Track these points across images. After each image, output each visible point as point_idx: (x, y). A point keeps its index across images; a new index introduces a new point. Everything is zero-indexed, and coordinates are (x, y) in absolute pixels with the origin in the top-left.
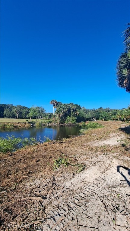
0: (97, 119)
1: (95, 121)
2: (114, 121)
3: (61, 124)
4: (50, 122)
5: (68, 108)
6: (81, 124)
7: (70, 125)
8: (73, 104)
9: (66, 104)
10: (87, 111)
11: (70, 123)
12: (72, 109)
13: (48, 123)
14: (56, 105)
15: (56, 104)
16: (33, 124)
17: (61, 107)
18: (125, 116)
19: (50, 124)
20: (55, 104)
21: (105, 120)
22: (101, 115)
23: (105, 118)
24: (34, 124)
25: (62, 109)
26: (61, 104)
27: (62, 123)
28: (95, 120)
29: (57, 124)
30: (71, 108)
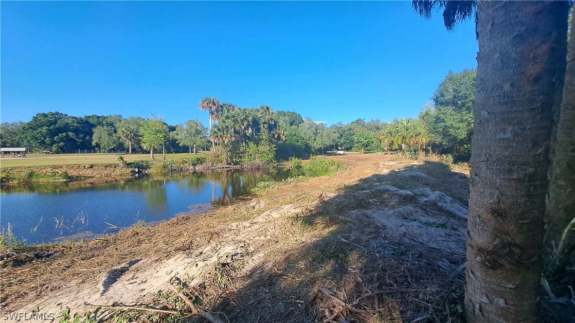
0: (348, 149)
1: (340, 154)
2: (389, 152)
3: (232, 167)
4: (200, 161)
5: (250, 119)
6: (290, 164)
7: (258, 169)
8: (268, 109)
9: (245, 110)
10: (317, 130)
11: (258, 161)
12: (265, 123)
13: (194, 165)
14: (217, 111)
15: (218, 109)
16: (143, 168)
17: (227, 118)
18: (404, 138)
19: (198, 168)
20: (214, 108)
21: (368, 151)
22: (356, 138)
23: (367, 146)
24: (147, 167)
25: (229, 122)
26: (231, 107)
27: (237, 163)
28: (342, 152)
29: (220, 165)
30: (263, 120)
